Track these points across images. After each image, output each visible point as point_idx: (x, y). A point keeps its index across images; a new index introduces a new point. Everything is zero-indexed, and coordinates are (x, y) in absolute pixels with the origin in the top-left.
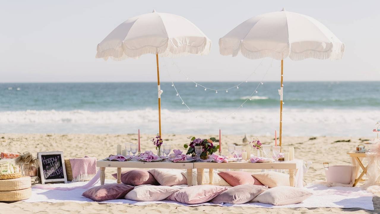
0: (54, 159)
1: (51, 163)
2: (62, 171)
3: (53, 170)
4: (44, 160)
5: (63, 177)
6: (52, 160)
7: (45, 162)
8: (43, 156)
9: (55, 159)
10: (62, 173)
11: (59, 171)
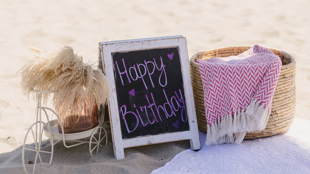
0: (155, 65)
1: (146, 77)
2: (183, 104)
3: (151, 102)
4: (122, 70)
5: (185, 127)
6: (150, 67)
7: (124, 76)
8: (117, 57)
9: (159, 65)
10: (183, 111)
11: (172, 106)
